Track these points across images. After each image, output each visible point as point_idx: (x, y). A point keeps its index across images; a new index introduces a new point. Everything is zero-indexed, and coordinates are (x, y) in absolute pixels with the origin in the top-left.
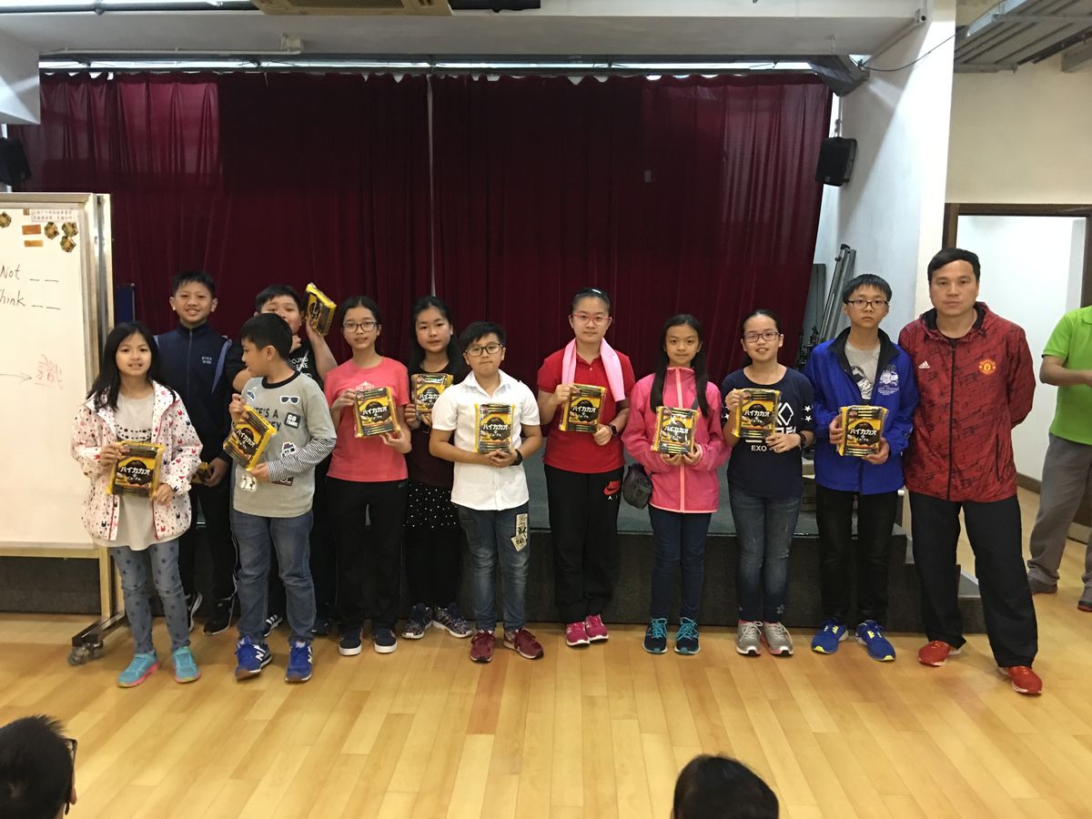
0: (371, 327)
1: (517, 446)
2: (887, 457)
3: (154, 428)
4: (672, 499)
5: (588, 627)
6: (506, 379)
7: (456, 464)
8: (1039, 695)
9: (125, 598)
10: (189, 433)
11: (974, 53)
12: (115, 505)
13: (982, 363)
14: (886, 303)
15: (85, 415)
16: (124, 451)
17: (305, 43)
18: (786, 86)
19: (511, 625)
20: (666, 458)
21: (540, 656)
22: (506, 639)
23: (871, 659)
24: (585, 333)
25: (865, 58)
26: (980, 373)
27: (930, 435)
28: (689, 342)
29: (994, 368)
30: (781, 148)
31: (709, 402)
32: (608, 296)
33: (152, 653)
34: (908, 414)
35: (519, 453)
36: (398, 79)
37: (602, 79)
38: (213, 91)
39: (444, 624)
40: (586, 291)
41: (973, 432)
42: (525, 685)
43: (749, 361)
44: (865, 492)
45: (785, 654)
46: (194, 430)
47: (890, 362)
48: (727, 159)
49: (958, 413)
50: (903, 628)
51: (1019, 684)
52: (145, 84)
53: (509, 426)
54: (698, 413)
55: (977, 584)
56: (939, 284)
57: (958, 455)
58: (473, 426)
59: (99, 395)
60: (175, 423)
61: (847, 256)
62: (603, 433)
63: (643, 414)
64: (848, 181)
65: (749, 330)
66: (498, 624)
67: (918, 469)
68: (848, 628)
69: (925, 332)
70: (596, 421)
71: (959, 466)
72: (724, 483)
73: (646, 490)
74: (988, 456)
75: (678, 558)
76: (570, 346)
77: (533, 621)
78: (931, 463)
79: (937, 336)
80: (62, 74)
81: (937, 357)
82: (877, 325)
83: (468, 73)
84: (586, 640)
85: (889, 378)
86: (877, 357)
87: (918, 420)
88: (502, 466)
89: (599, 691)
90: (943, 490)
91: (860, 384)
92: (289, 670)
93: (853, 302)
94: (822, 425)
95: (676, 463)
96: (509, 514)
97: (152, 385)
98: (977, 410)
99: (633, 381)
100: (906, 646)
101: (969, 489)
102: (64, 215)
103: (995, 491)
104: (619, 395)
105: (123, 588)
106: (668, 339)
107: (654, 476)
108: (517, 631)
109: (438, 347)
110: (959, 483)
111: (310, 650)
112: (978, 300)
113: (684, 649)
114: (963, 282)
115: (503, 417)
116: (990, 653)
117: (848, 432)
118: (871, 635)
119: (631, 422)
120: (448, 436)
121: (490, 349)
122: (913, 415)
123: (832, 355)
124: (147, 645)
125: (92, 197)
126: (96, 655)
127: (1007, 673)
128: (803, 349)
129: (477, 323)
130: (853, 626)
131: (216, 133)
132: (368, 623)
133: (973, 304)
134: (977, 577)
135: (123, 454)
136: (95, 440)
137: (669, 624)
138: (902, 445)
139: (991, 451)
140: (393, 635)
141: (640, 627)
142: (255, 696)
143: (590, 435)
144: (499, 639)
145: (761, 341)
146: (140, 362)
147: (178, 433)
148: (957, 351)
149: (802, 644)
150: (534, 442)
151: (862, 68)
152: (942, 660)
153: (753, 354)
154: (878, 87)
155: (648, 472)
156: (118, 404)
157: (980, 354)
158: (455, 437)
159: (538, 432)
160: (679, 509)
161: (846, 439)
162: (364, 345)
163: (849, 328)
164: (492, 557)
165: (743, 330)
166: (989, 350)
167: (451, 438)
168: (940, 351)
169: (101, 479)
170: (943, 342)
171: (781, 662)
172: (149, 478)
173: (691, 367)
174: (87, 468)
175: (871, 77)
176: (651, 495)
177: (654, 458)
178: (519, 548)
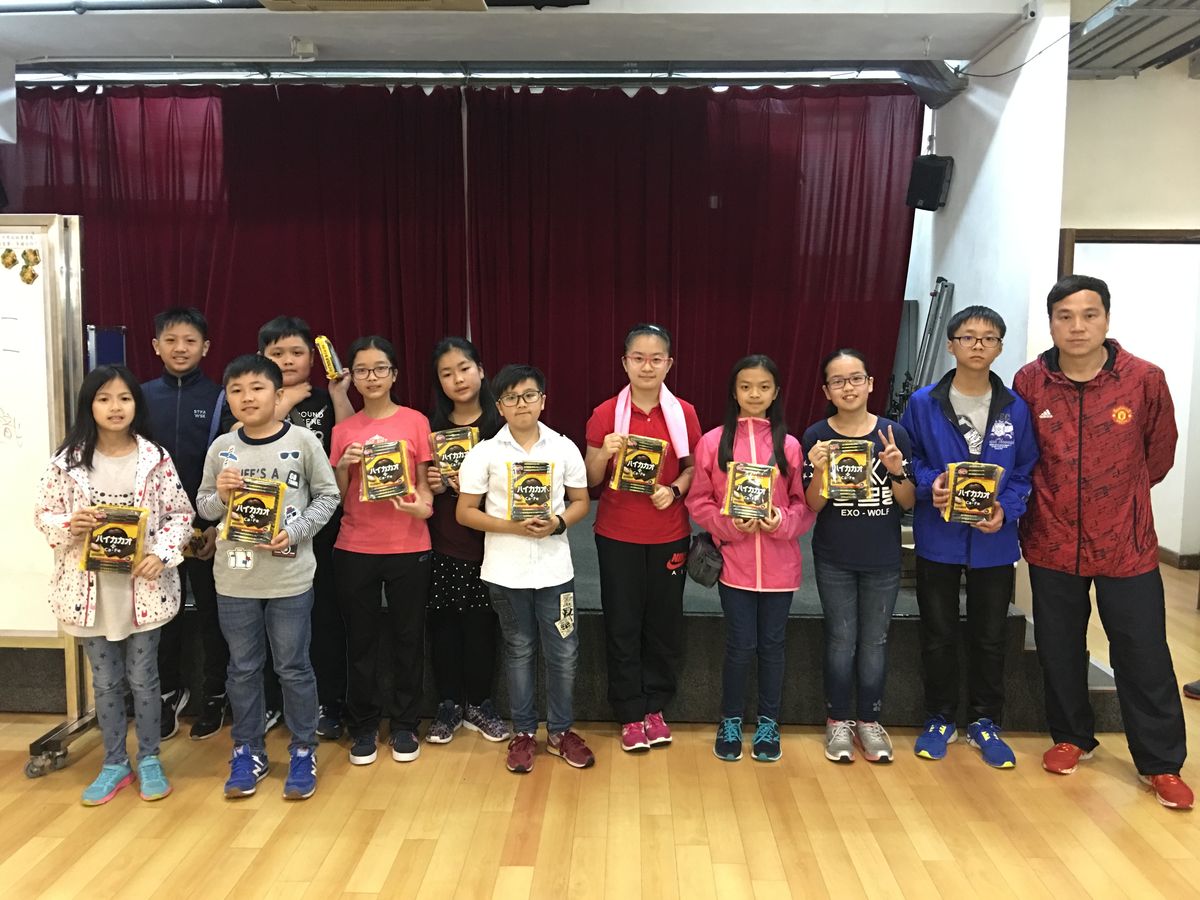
0: (385, 373)
1: (561, 511)
2: (1001, 525)
3: (137, 492)
4: (747, 575)
5: (648, 727)
6: (545, 431)
7: (486, 534)
8: (1189, 809)
9: (96, 698)
10: (180, 498)
11: (1090, 55)
12: (91, 584)
13: (1115, 411)
14: (999, 340)
15: (53, 475)
16: (100, 516)
17: (320, 48)
18: (872, 99)
19: (556, 726)
20: (739, 523)
21: (590, 764)
22: (549, 743)
23: (988, 767)
24: (640, 376)
25: (962, 64)
26: (1113, 423)
27: (1055, 498)
28: (764, 387)
29: (1130, 416)
30: (866, 171)
31: (789, 458)
32: (668, 334)
33: (125, 763)
34: (1026, 473)
35: (561, 519)
36: (428, 91)
37: (661, 91)
38: (217, 108)
39: (476, 724)
40: (643, 328)
41: (1106, 494)
42: (572, 802)
43: (833, 410)
44: (975, 564)
45: (884, 761)
46: (185, 494)
47: (1004, 410)
48: (804, 181)
49: (1088, 471)
50: (1022, 727)
51: (1166, 796)
52: (138, 99)
53: (548, 487)
54: (776, 471)
55: (1113, 676)
56: (1061, 318)
57: (1088, 522)
58: (506, 488)
59: (71, 452)
60: (163, 486)
61: (944, 290)
62: (663, 496)
63: (710, 474)
64: (943, 205)
65: (833, 375)
66: (540, 724)
67: (1040, 539)
68: (958, 728)
69: (1046, 375)
70: (653, 480)
71: (1091, 534)
72: (808, 554)
73: (716, 565)
74: (1125, 522)
75: (753, 646)
76: (624, 394)
77: (583, 720)
78: (1055, 531)
79: (1060, 379)
80: (44, 87)
81: (1061, 405)
82: (988, 366)
83: (508, 84)
84: (646, 743)
85: (1002, 429)
86: (988, 403)
87: (1038, 480)
88: (540, 536)
89: (661, 810)
90: (1071, 563)
91: (967, 436)
92: (288, 784)
93: (959, 338)
94: (922, 485)
95: (750, 530)
96: (550, 594)
97: (135, 441)
98: (1110, 466)
99: (700, 435)
100: (1027, 749)
101: (1104, 561)
102: (24, 240)
103: (1133, 564)
104: (683, 450)
105: (94, 685)
106: (739, 385)
107: (724, 547)
108: (563, 734)
109: (467, 395)
110: (1090, 555)
111: (313, 760)
112: (1109, 336)
113: (763, 755)
114: (1090, 316)
115: (540, 478)
116: (1128, 757)
117: (955, 493)
118: (986, 736)
119: (695, 483)
120: (477, 502)
121: (527, 398)
122: (1032, 473)
123: (934, 401)
124: (118, 753)
125: (58, 219)
126: (58, 766)
127: (1150, 783)
128: (894, 397)
129: (512, 367)
130: (964, 725)
131: (220, 157)
132: (385, 723)
133: (1103, 341)
134: (1112, 666)
135: (99, 520)
136: (64, 505)
137: (746, 722)
138: (1019, 510)
139: (1129, 515)
140: (415, 739)
141: (711, 727)
142: (246, 816)
143: (646, 498)
144: (542, 742)
145: (849, 387)
146: (121, 414)
147: (166, 499)
148: (1085, 397)
149: (903, 748)
150: (579, 507)
151: (960, 75)
152: (1071, 767)
153: (839, 402)
154: (978, 97)
155: (717, 542)
156: (94, 463)
157: (1113, 401)
158: (487, 502)
159: (585, 495)
160: (755, 587)
161: (953, 501)
162: (377, 394)
163: (955, 370)
164: (530, 644)
165: (824, 375)
166: (1123, 396)
167: (482, 503)
168: (1065, 398)
169: (71, 553)
170: (1068, 387)
171: (878, 769)
172: (130, 549)
173: (767, 417)
174: (54, 539)
175: (969, 86)
176: (721, 571)
177: (725, 524)
178: (564, 634)
